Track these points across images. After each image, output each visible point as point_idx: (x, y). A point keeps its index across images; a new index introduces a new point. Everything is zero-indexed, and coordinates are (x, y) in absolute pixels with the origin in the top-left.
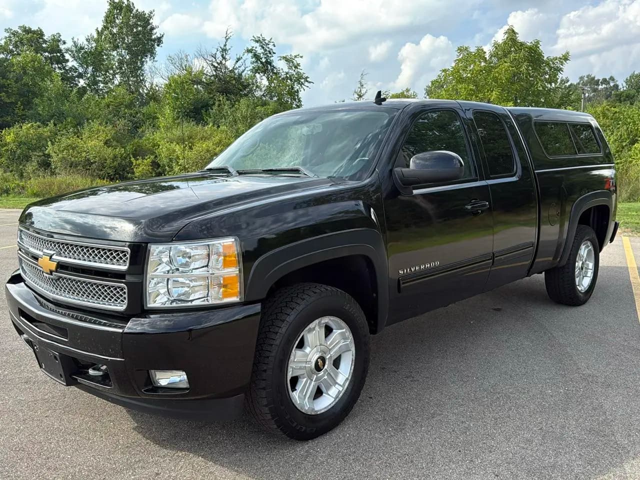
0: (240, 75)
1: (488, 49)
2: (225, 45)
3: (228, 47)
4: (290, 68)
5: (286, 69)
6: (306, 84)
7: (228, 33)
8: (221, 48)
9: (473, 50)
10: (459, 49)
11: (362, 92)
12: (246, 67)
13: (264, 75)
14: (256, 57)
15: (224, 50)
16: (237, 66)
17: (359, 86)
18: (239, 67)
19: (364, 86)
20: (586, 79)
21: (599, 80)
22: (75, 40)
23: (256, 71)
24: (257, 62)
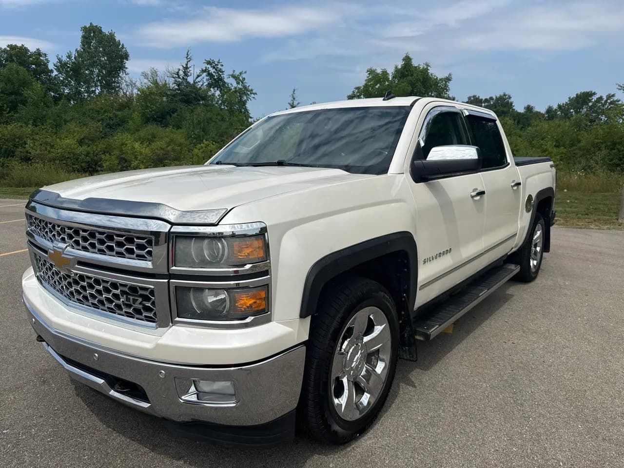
0: (200, 88)
1: (391, 71)
2: (187, 65)
3: (189, 66)
4: (238, 83)
5: (235, 84)
6: (252, 95)
7: (189, 53)
8: (183, 66)
9: (379, 71)
10: (368, 71)
11: (295, 104)
12: (203, 82)
13: (218, 90)
14: (210, 74)
15: (186, 68)
16: (197, 80)
17: (292, 99)
18: (199, 82)
19: (296, 99)
20: (472, 98)
21: (482, 99)
22: (59, 57)
23: (210, 86)
24: (211, 79)
